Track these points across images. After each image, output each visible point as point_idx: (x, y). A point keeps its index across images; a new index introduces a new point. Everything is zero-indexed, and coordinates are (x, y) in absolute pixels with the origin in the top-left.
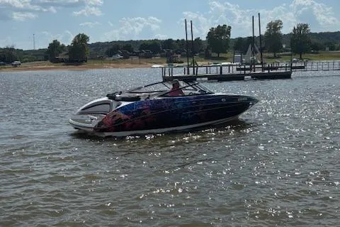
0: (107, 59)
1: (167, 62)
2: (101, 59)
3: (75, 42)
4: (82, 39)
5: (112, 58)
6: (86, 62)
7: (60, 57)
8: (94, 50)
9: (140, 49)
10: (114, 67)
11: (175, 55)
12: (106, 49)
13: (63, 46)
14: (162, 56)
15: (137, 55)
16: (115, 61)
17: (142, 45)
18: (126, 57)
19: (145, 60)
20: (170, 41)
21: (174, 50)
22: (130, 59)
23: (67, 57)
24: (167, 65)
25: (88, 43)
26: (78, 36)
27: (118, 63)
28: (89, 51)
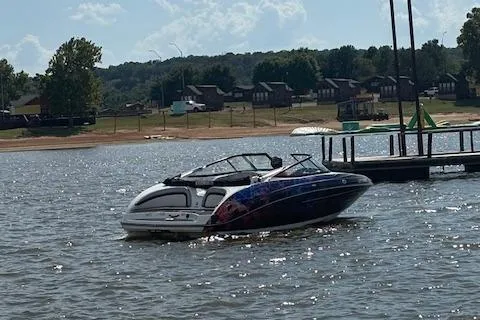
0: (155, 111)
1: (340, 118)
2: (136, 112)
3: (57, 66)
4: (77, 56)
5: (169, 111)
6: (92, 122)
7: (13, 111)
8: (118, 86)
9: (255, 82)
10: (176, 137)
11: (363, 94)
12: (150, 83)
13: (23, 77)
14: (321, 100)
15: (247, 97)
16: (185, 120)
17: (260, 67)
18: (213, 105)
19: (270, 112)
20: (347, 53)
21: (362, 79)
22: (225, 111)
23: (35, 111)
24: (340, 125)
25: (97, 65)
26: (67, 47)
27: (188, 123)
28: (100, 89)
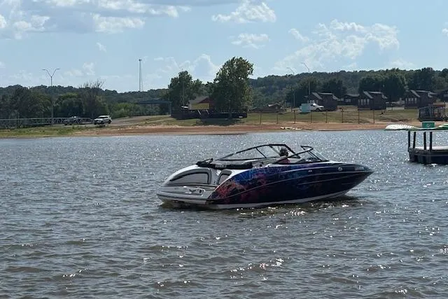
0: (289, 110)
1: (420, 119)
2: (275, 110)
3: (222, 77)
4: (237, 69)
5: (298, 110)
6: (245, 116)
7: (191, 107)
8: (264, 92)
9: (361, 91)
10: (303, 129)
11: (438, 102)
12: (286, 91)
13: (198, 84)
14: (408, 106)
15: (354, 102)
16: (310, 117)
17: (364, 81)
18: (329, 107)
19: (370, 113)
20: (426, 74)
21: (437, 92)
22: (338, 111)
23: (206, 107)
24: (420, 124)
25: (250, 77)
26: (230, 64)
27: (311, 119)
28: (252, 93)
